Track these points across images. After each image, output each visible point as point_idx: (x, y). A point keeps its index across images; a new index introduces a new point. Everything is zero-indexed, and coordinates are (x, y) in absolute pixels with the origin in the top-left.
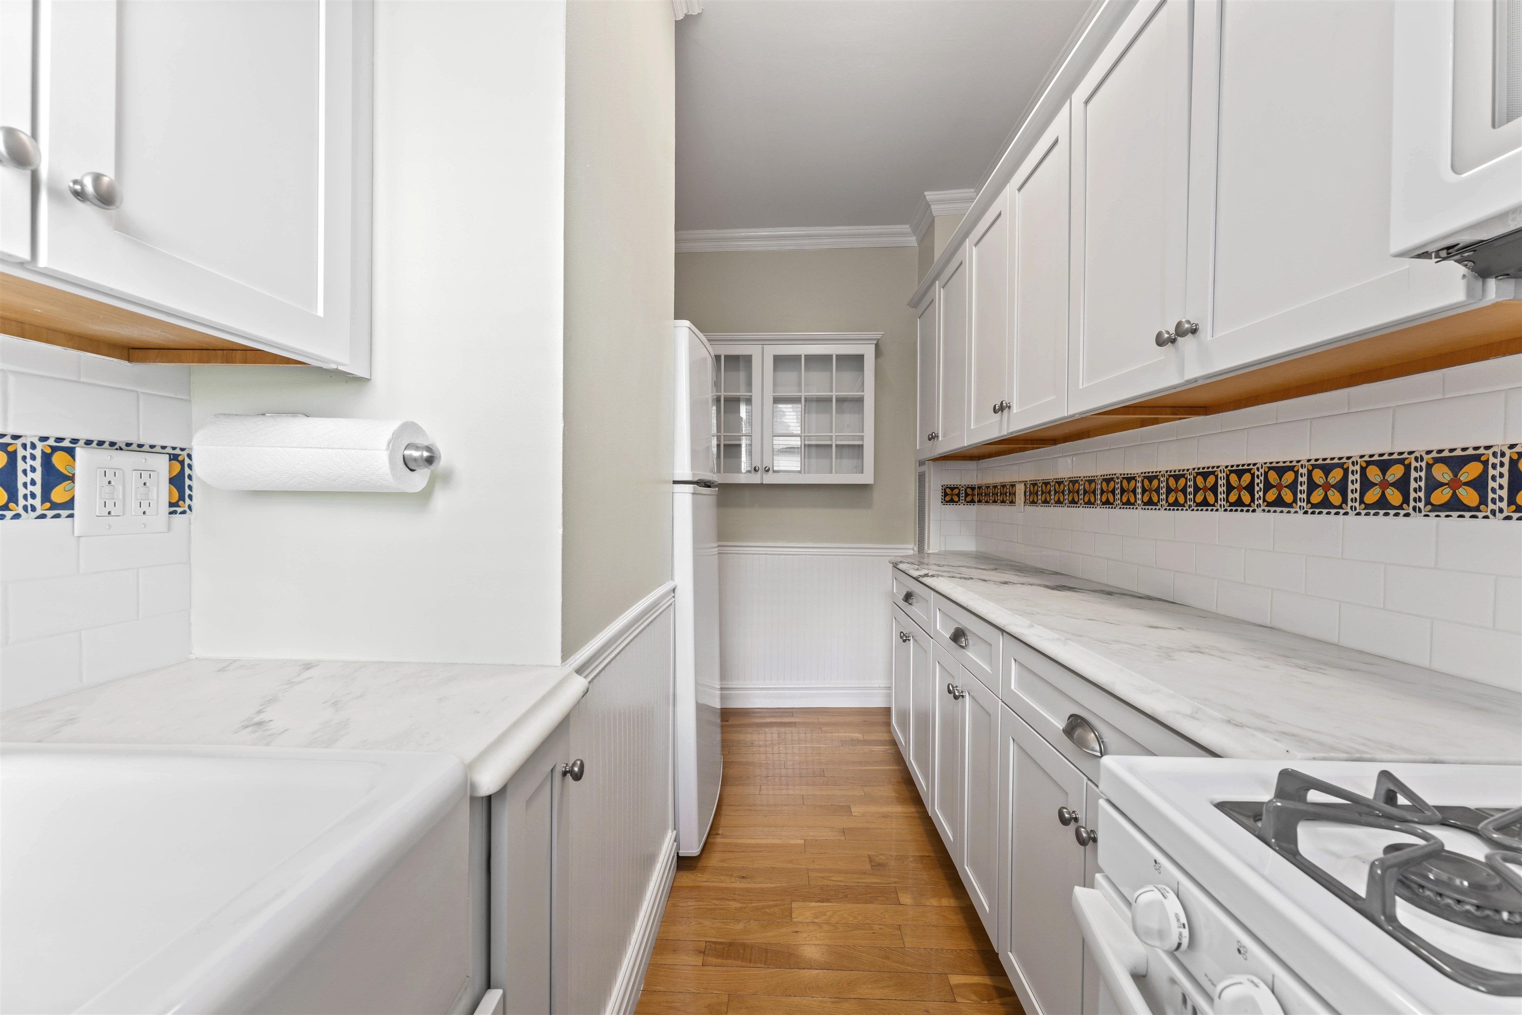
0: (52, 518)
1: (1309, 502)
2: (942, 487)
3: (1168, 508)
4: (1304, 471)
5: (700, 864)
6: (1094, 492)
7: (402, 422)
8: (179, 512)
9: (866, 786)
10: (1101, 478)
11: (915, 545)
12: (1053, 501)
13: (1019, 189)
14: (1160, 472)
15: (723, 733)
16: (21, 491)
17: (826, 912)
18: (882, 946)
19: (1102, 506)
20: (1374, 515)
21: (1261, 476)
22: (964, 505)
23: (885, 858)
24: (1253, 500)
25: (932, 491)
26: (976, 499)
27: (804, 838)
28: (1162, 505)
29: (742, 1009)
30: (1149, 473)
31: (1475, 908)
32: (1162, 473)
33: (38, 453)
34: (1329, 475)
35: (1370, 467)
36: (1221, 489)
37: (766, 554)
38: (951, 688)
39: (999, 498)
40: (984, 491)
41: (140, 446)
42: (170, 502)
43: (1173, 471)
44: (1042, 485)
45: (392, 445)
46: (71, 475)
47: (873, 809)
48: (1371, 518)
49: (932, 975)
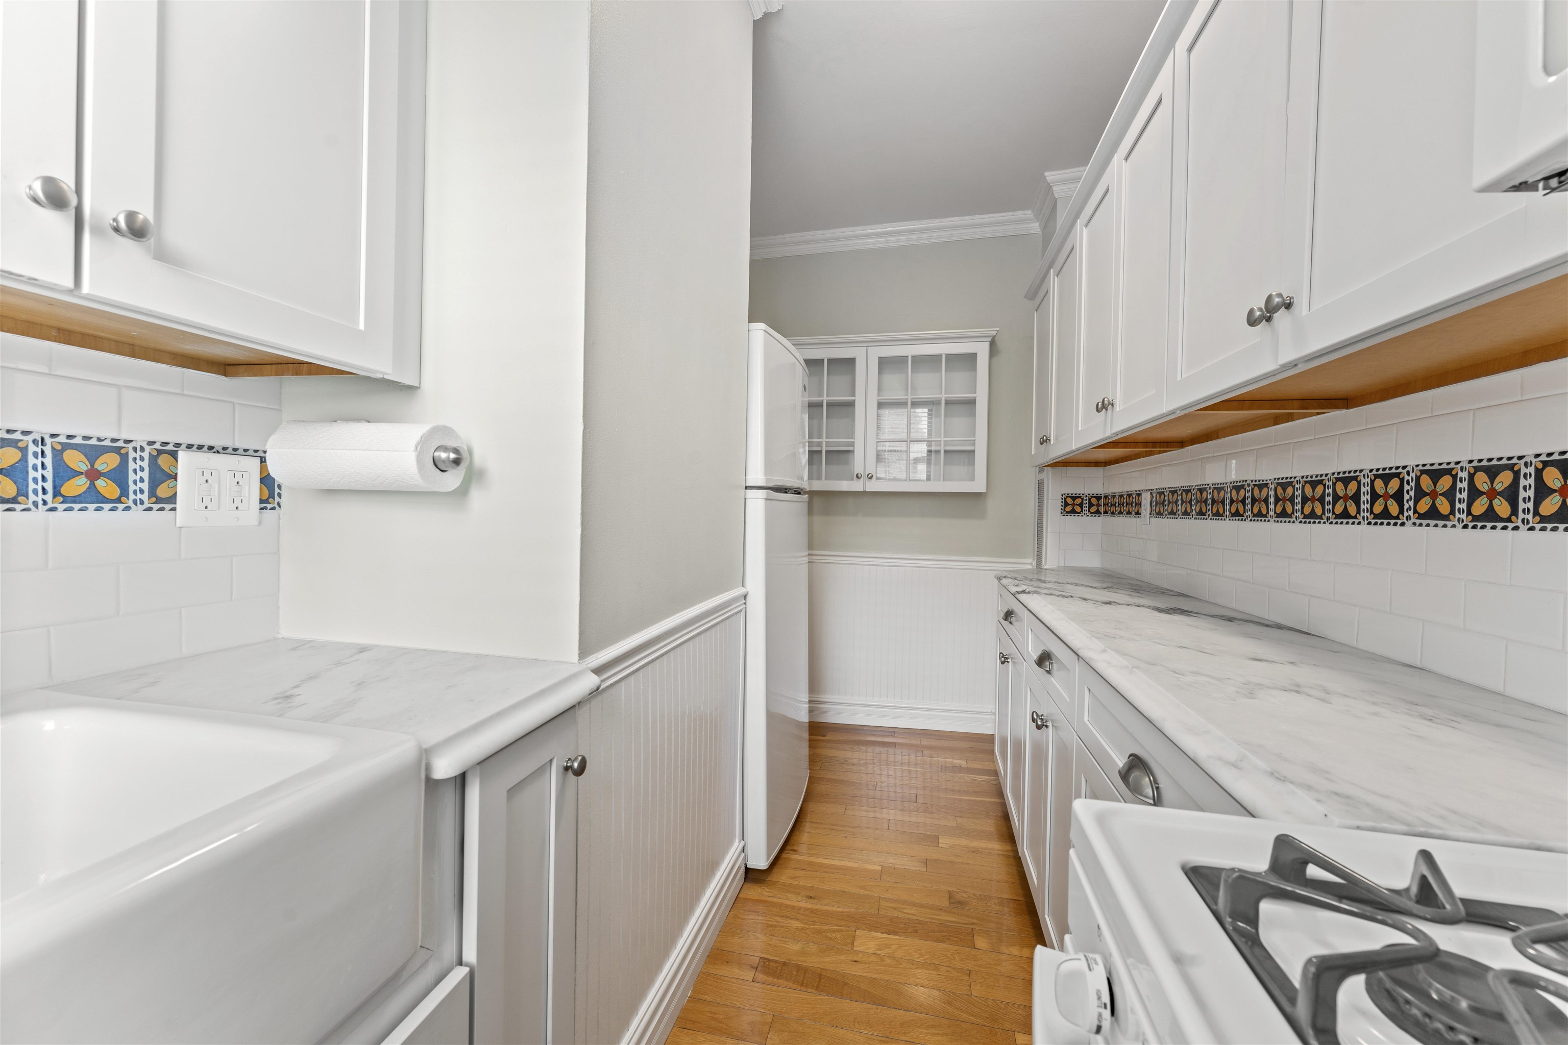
0: (157, 510)
1: (1469, 513)
2: (1062, 496)
3: (1303, 520)
4: (1465, 475)
5: (769, 878)
6: (1223, 502)
7: (432, 426)
8: (269, 508)
9: (961, 817)
10: (1230, 485)
11: (1034, 559)
12: (1180, 512)
13: (1126, 159)
14: (1295, 477)
15: (811, 747)
16: (132, 487)
17: (890, 945)
18: (946, 990)
19: (1231, 518)
20: (1552, 530)
21: (1412, 482)
22: (1088, 516)
23: (966, 896)
24: (1401, 512)
25: (1050, 500)
26: (1102, 509)
27: (882, 864)
28: (1296, 516)
29: (784, 1032)
30: (1283, 478)
31: (1471, 1039)
32: (1297, 479)
33: (146, 455)
34: (1495, 479)
35: (1548, 469)
36: (1365, 498)
37: (870, 565)
38: (1035, 717)
39: (1125, 508)
40: (1110, 501)
41: (235, 450)
42: (260, 499)
43: (1309, 477)
44: (1169, 494)
45: (421, 447)
46: (174, 474)
47: (963, 842)
48: (1548, 533)
49: (997, 1030)
